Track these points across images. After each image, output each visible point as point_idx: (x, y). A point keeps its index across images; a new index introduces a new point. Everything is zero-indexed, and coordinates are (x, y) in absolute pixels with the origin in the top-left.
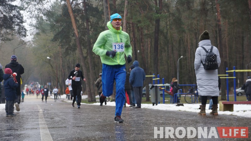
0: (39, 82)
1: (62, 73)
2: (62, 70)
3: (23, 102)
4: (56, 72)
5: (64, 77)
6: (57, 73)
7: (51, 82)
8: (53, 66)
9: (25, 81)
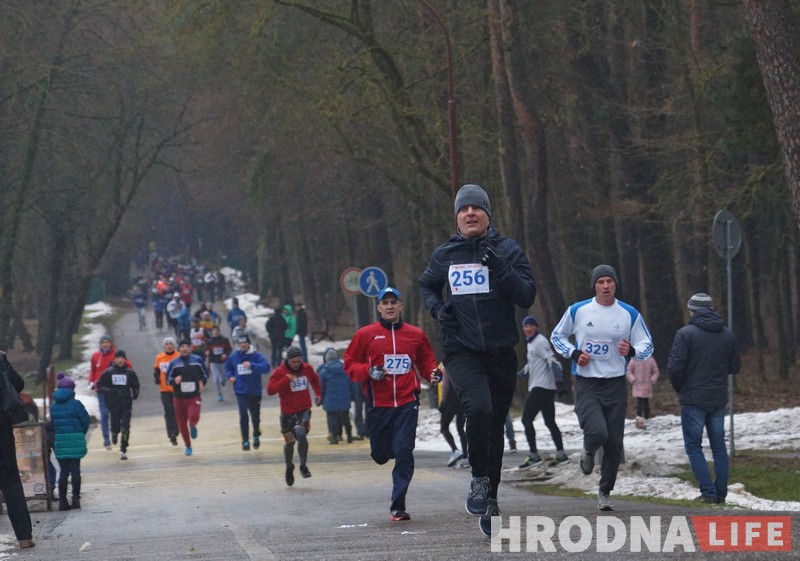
0: (248, 268)
1: (513, 144)
2: (517, 105)
3: (76, 505)
4: (443, 141)
5: (544, 192)
6: (456, 142)
7: (383, 259)
8: (400, 61)
9: (83, 259)
